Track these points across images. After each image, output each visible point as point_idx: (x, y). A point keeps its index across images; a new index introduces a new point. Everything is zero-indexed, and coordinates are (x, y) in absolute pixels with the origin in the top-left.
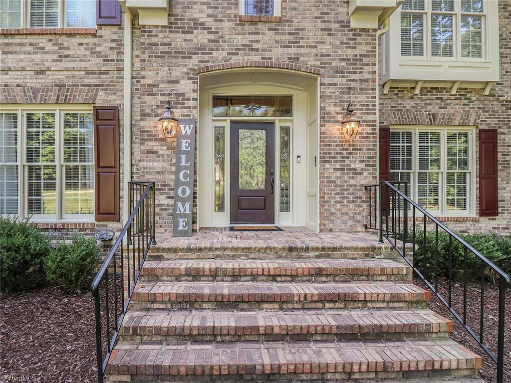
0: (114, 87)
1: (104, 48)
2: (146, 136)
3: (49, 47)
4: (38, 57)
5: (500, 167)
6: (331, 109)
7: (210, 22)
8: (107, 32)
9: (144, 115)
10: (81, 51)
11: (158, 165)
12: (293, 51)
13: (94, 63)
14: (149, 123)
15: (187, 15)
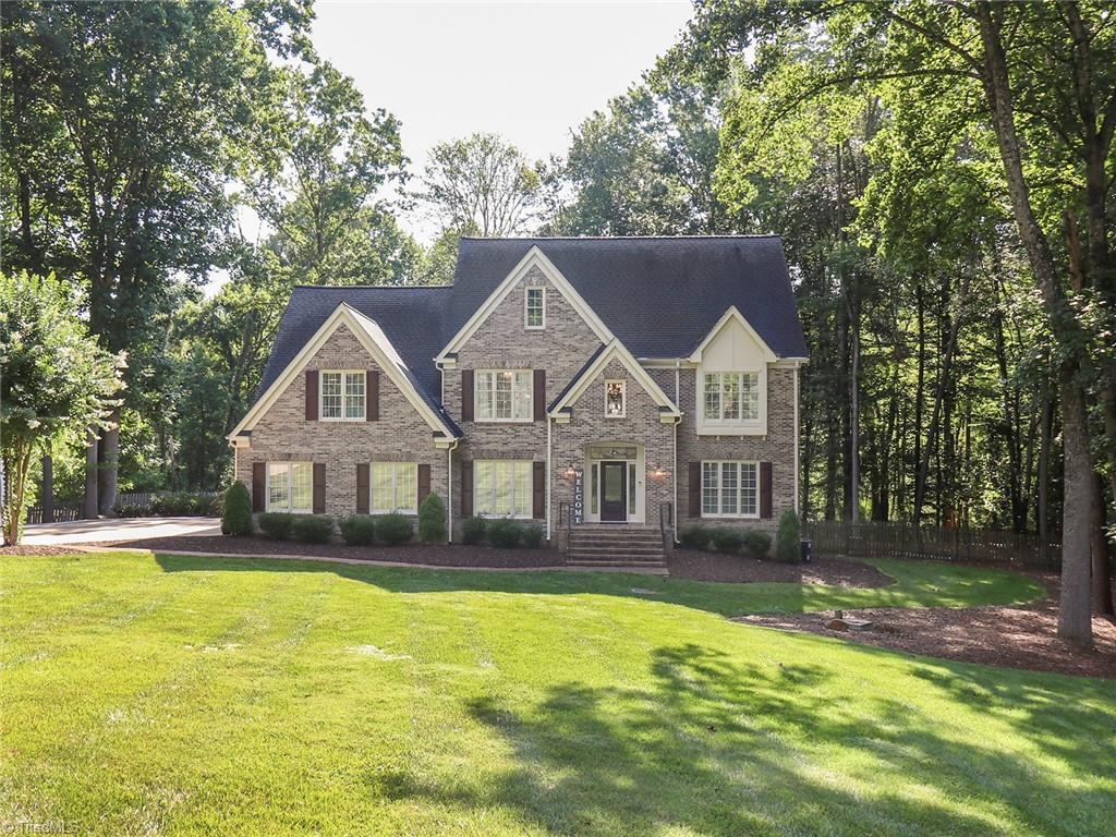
0: (542, 451)
1: (537, 432)
2: (558, 477)
3: (510, 431)
4: (504, 436)
5: (774, 486)
6: (651, 464)
7: (590, 421)
8: (538, 424)
9: (558, 467)
10: (525, 433)
11: (565, 491)
12: (631, 435)
13: (532, 439)
14: (560, 471)
15: (579, 417)
